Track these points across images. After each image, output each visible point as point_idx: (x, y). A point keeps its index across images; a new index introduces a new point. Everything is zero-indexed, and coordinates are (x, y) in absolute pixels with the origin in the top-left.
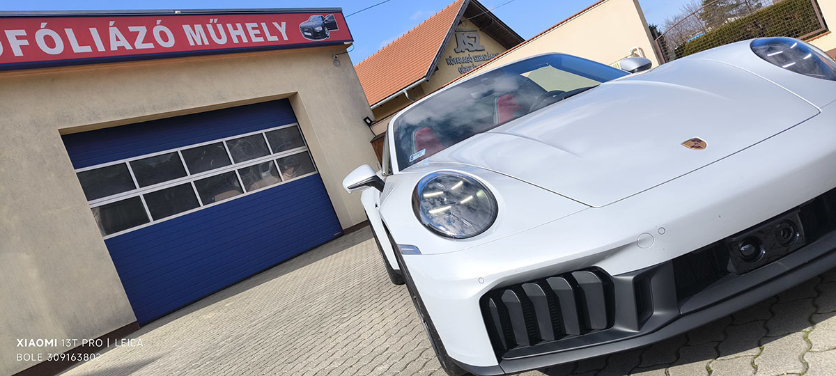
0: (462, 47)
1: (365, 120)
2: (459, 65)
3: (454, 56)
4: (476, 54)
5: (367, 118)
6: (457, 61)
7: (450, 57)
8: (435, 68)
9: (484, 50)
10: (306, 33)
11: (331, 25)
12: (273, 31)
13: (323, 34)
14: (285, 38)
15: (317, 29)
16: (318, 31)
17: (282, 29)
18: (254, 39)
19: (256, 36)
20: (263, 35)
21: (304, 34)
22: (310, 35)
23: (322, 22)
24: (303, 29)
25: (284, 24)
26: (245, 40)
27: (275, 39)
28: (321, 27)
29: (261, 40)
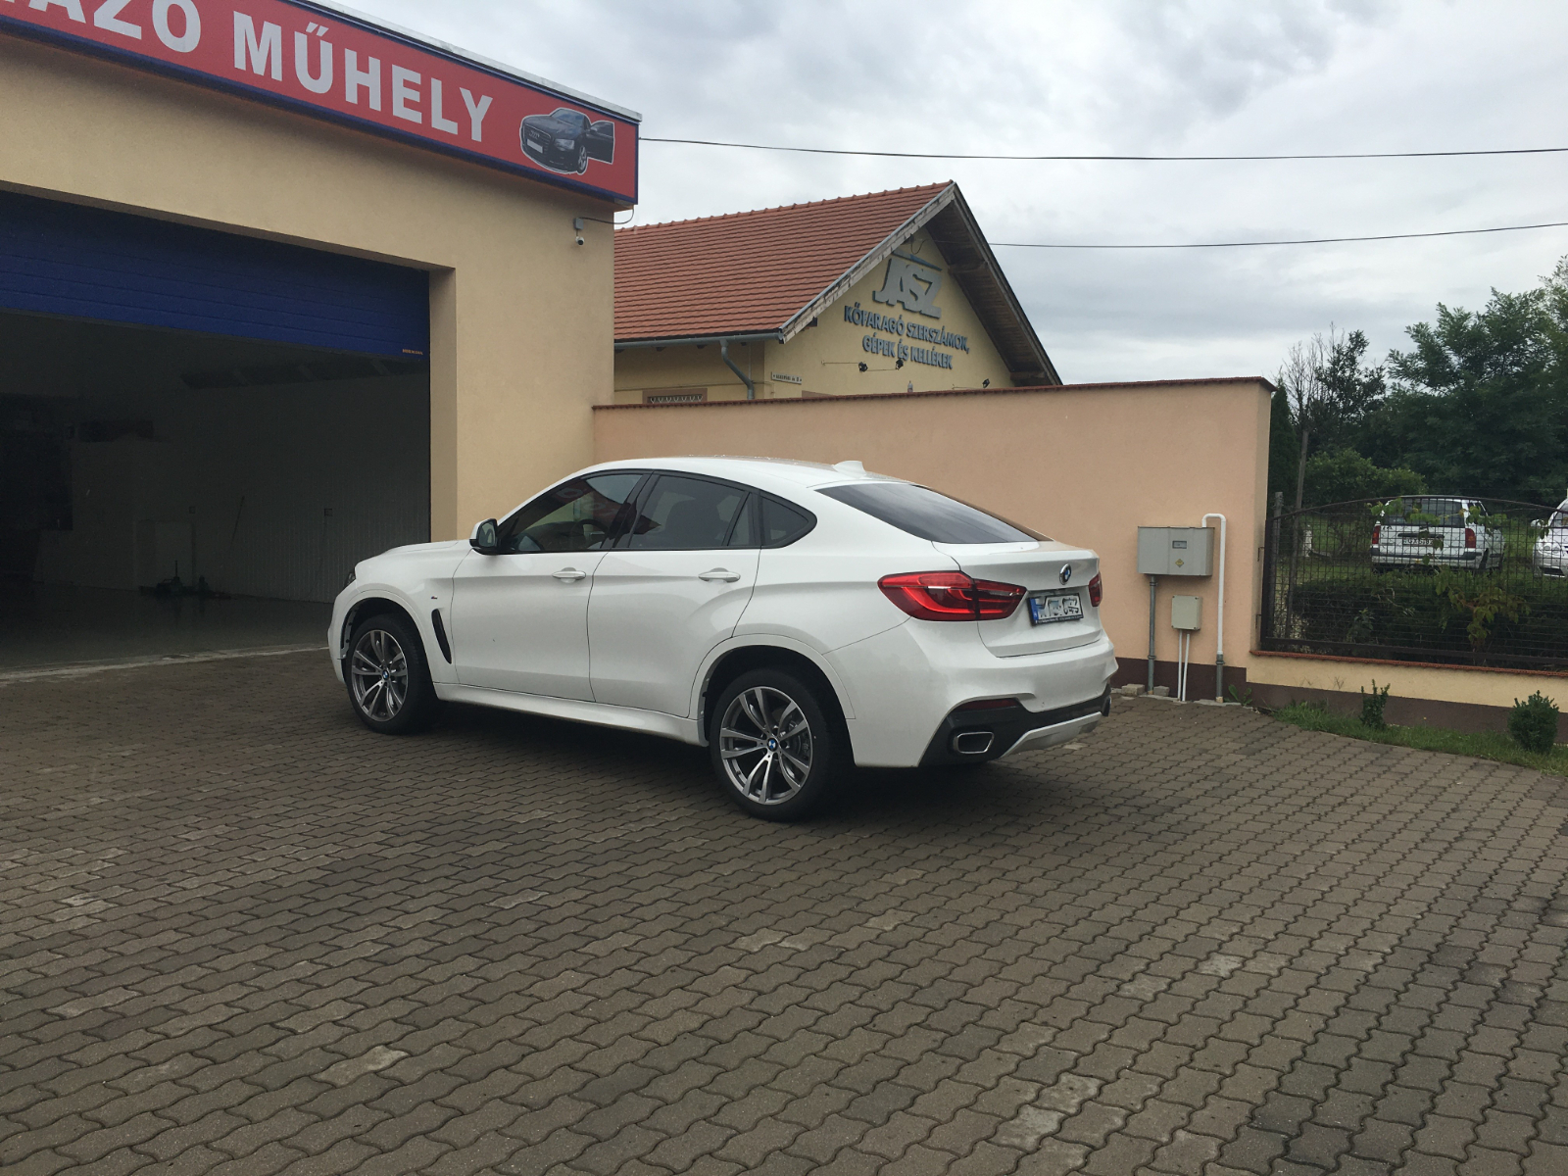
0: (892, 293)
2: (869, 332)
3: (868, 306)
4: (918, 320)
6: (873, 321)
7: (857, 305)
8: (809, 319)
9: (937, 318)
10: (530, 143)
11: (599, 147)
12: (455, 109)
13: (570, 160)
14: (477, 135)
15: (562, 142)
16: (562, 149)
17: (478, 111)
18: (399, 111)
19: (408, 103)
20: (424, 106)
21: (525, 142)
22: (539, 149)
23: (580, 131)
24: (528, 129)
25: (486, 101)
26: (375, 103)
27: (451, 127)
28: (573, 142)
29: (416, 117)
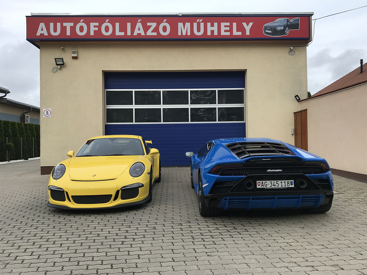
1: (295, 97)
5: (297, 96)
10: (267, 31)
11: (294, 26)
12: (240, 28)
13: (283, 32)
14: (248, 33)
15: (279, 28)
16: (279, 30)
17: (248, 28)
18: (223, 33)
19: (226, 31)
20: (231, 31)
21: (265, 31)
22: (270, 32)
23: (285, 23)
24: (266, 28)
25: (251, 24)
26: (216, 33)
27: (240, 33)
28: (283, 27)
29: (228, 34)
